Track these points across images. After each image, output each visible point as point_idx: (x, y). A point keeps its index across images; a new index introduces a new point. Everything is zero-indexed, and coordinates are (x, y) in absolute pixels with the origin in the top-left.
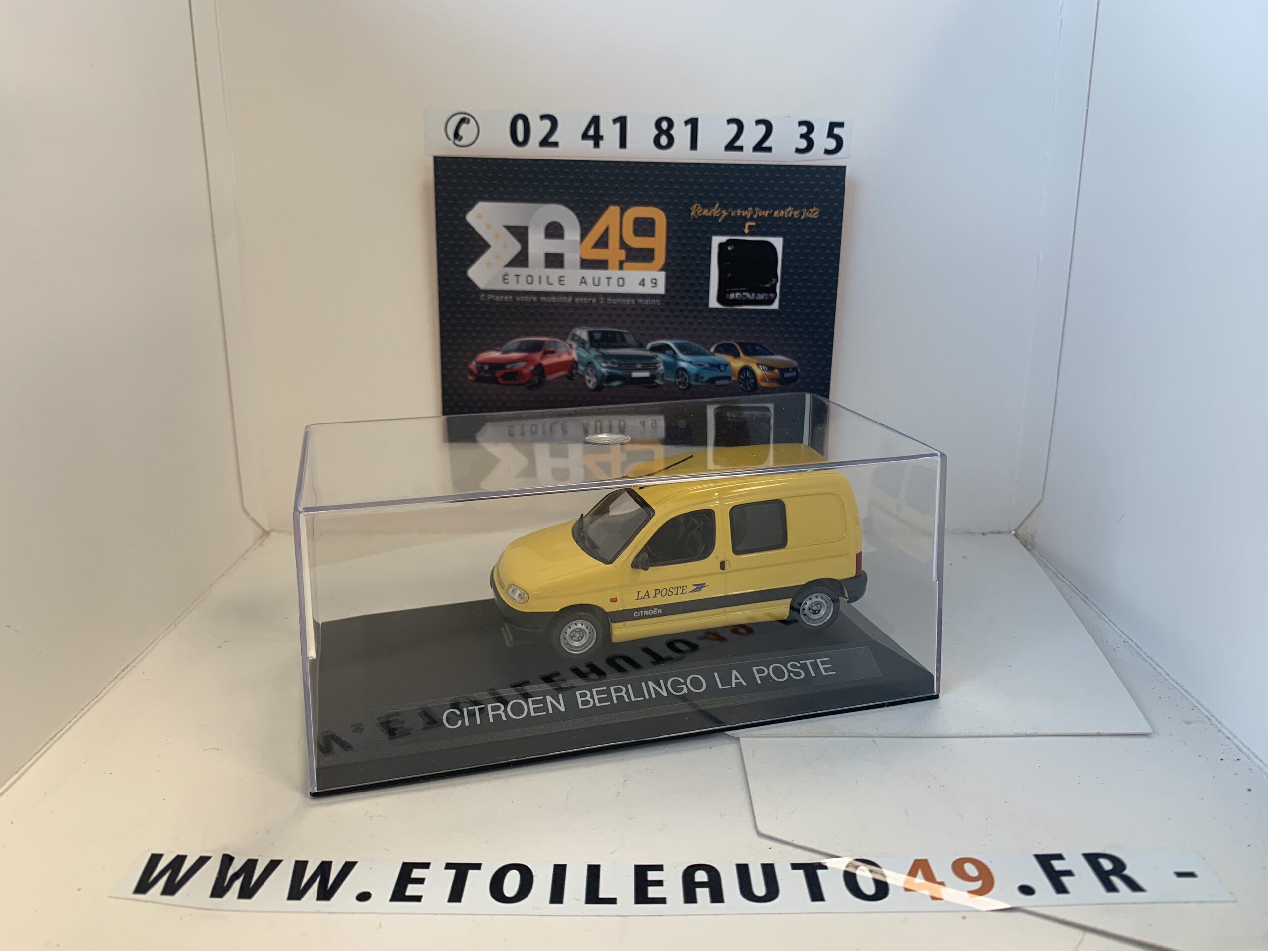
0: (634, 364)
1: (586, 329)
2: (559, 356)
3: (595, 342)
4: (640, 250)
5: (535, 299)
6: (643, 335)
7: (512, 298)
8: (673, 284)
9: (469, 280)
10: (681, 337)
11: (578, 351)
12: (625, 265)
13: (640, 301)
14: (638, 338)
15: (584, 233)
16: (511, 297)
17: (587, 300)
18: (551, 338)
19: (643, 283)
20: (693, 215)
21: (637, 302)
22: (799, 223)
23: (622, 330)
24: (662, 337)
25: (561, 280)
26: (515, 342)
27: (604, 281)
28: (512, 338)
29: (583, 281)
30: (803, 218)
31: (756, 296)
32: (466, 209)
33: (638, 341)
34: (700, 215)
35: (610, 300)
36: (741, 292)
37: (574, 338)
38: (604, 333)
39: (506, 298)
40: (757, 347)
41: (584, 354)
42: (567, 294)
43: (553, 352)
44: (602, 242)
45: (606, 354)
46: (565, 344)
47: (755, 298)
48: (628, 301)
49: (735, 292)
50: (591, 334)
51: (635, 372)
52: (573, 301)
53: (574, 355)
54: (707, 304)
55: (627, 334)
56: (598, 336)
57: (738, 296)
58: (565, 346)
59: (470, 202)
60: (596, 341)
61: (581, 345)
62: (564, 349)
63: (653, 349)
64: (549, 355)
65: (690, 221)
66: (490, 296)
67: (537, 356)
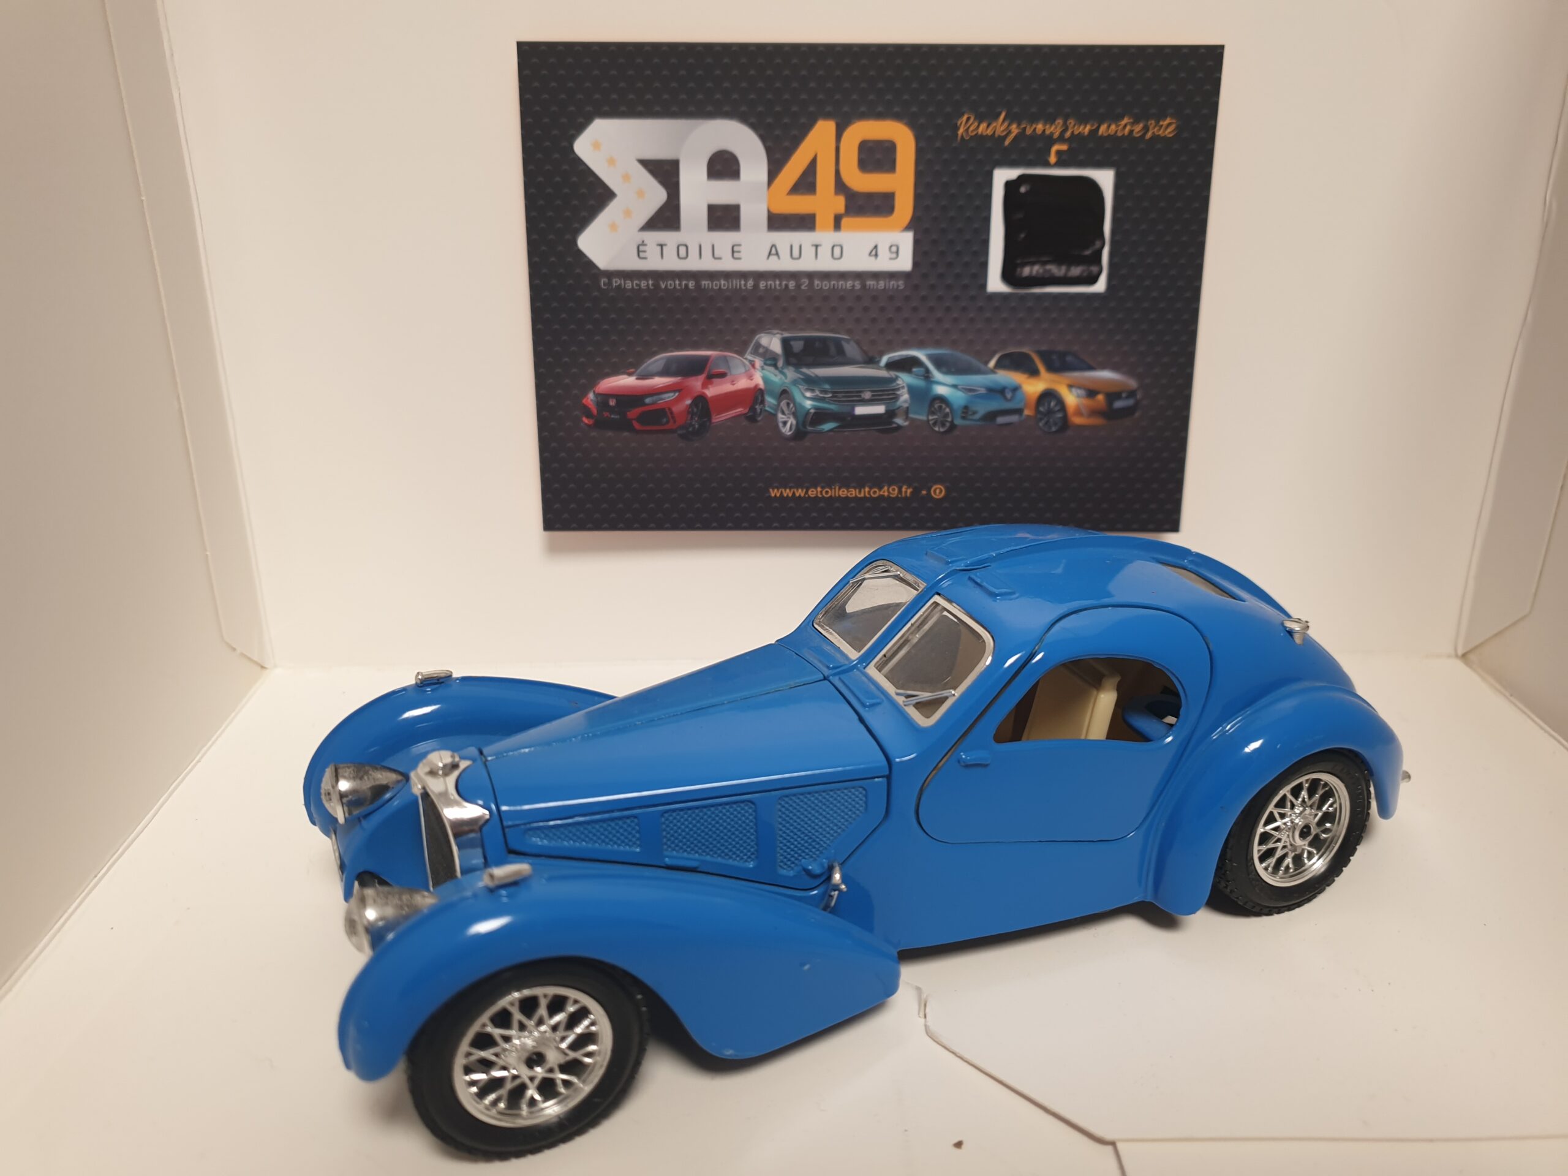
0: (860, 392)
1: (778, 333)
2: (733, 383)
3: (793, 356)
4: (870, 196)
5: (691, 284)
6: (873, 342)
7: (653, 285)
8: (925, 253)
9: (580, 254)
10: (937, 344)
11: (764, 371)
12: (845, 221)
13: (870, 283)
14: (865, 348)
15: (774, 170)
16: (650, 282)
17: (780, 285)
18: (721, 351)
19: (874, 252)
20: (962, 134)
21: (864, 286)
22: (1142, 146)
23: (839, 333)
24: (906, 345)
25: (736, 251)
26: (660, 359)
27: (808, 251)
28: (655, 354)
29: (773, 251)
30: (1149, 135)
31: (1068, 270)
32: (572, 132)
33: (865, 352)
34: (975, 133)
35: (819, 282)
36: (1044, 263)
37: (758, 350)
38: (809, 342)
39: (643, 284)
40: (1069, 358)
41: (776, 378)
42: (744, 275)
43: (722, 375)
44: (806, 184)
45: (813, 375)
46: (744, 361)
47: (1066, 274)
48: (849, 285)
49: (1033, 264)
50: (785, 343)
51: (859, 405)
52: (756, 286)
53: (758, 380)
54: (984, 286)
55: (847, 341)
56: (798, 346)
57: (1037, 271)
58: (744, 365)
59: (581, 120)
60: (795, 355)
61: (768, 362)
62: (742, 370)
63: (890, 366)
64: (716, 381)
65: (954, 145)
66: (616, 282)
67: (696, 383)
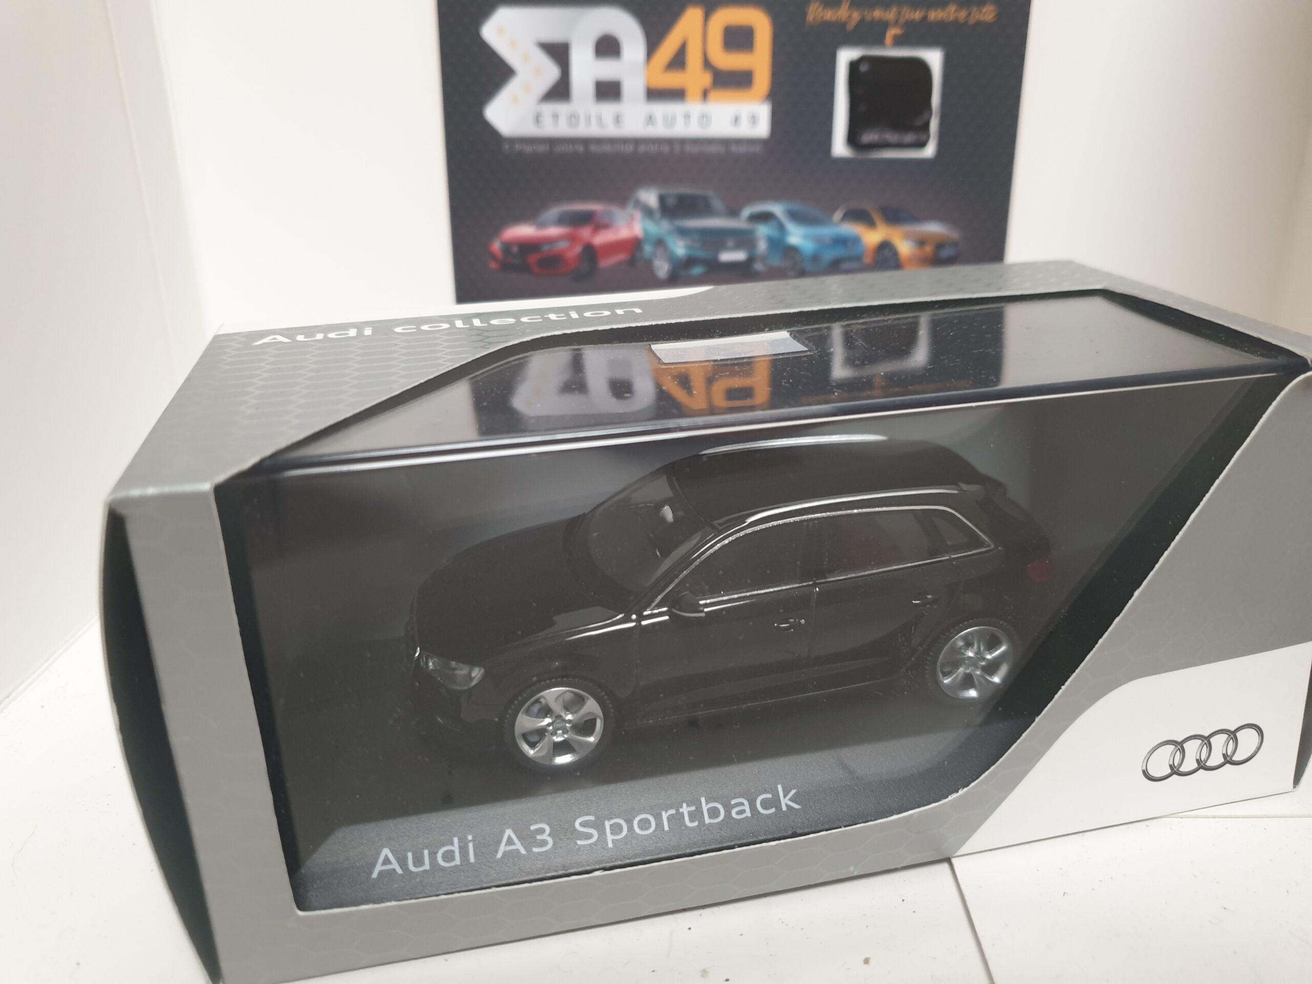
0: (724, 241)
1: (655, 190)
2: (616, 232)
4: (732, 72)
5: (582, 149)
6: (735, 197)
7: (549, 149)
8: (782, 122)
9: (487, 123)
10: (791, 200)
11: (643, 224)
12: (713, 94)
13: (733, 148)
14: (729, 202)
15: (652, 47)
16: (548, 147)
17: (656, 150)
18: (604, 205)
19: (736, 120)
20: (811, 20)
21: (729, 152)
22: (966, 30)
23: (706, 191)
24: (764, 200)
25: (618, 119)
26: (554, 212)
27: (680, 120)
28: (550, 208)
29: (650, 119)
30: (972, 21)
31: (901, 136)
32: (481, 19)
33: (728, 206)
34: (821, 19)
35: (689, 148)
36: (881, 131)
37: (638, 204)
38: (683, 196)
39: (542, 149)
40: (903, 211)
41: (652, 228)
42: (625, 141)
43: (607, 226)
44: (678, 61)
45: (683, 227)
46: (625, 214)
47: (899, 139)
48: (714, 149)
49: (871, 130)
50: (662, 199)
51: (723, 253)
52: (635, 151)
53: (638, 230)
54: (831, 151)
55: (714, 197)
56: (671, 202)
57: (875, 137)
58: (625, 217)
59: (487, 9)
60: (669, 209)
61: (647, 215)
62: (623, 222)
63: (751, 219)
64: (602, 231)
65: (805, 29)
66: (517, 147)
